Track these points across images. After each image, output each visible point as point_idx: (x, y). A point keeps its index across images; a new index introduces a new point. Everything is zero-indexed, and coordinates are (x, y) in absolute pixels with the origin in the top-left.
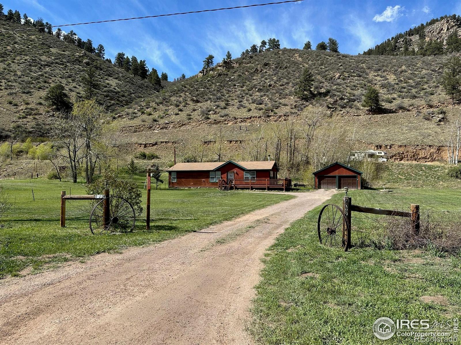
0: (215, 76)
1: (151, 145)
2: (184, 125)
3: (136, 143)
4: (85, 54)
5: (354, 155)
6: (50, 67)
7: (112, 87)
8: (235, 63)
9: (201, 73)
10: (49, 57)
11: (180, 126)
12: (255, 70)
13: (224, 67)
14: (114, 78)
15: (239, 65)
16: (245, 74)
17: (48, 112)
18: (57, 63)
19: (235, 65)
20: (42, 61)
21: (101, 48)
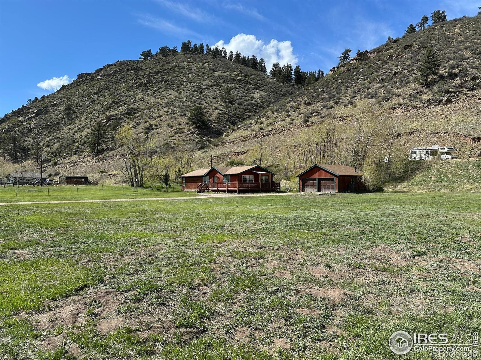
0: (344, 72)
1: (243, 153)
2: (284, 130)
3: (232, 152)
4: (241, 72)
5: (415, 153)
6: (208, 90)
7: (254, 100)
8: (372, 53)
9: (332, 71)
10: (210, 81)
11: (280, 133)
12: (389, 57)
13: (357, 60)
14: (260, 91)
15: (377, 53)
16: (377, 64)
17: (189, 130)
18: (215, 85)
19: (371, 55)
20: (203, 85)
21: (262, 61)
